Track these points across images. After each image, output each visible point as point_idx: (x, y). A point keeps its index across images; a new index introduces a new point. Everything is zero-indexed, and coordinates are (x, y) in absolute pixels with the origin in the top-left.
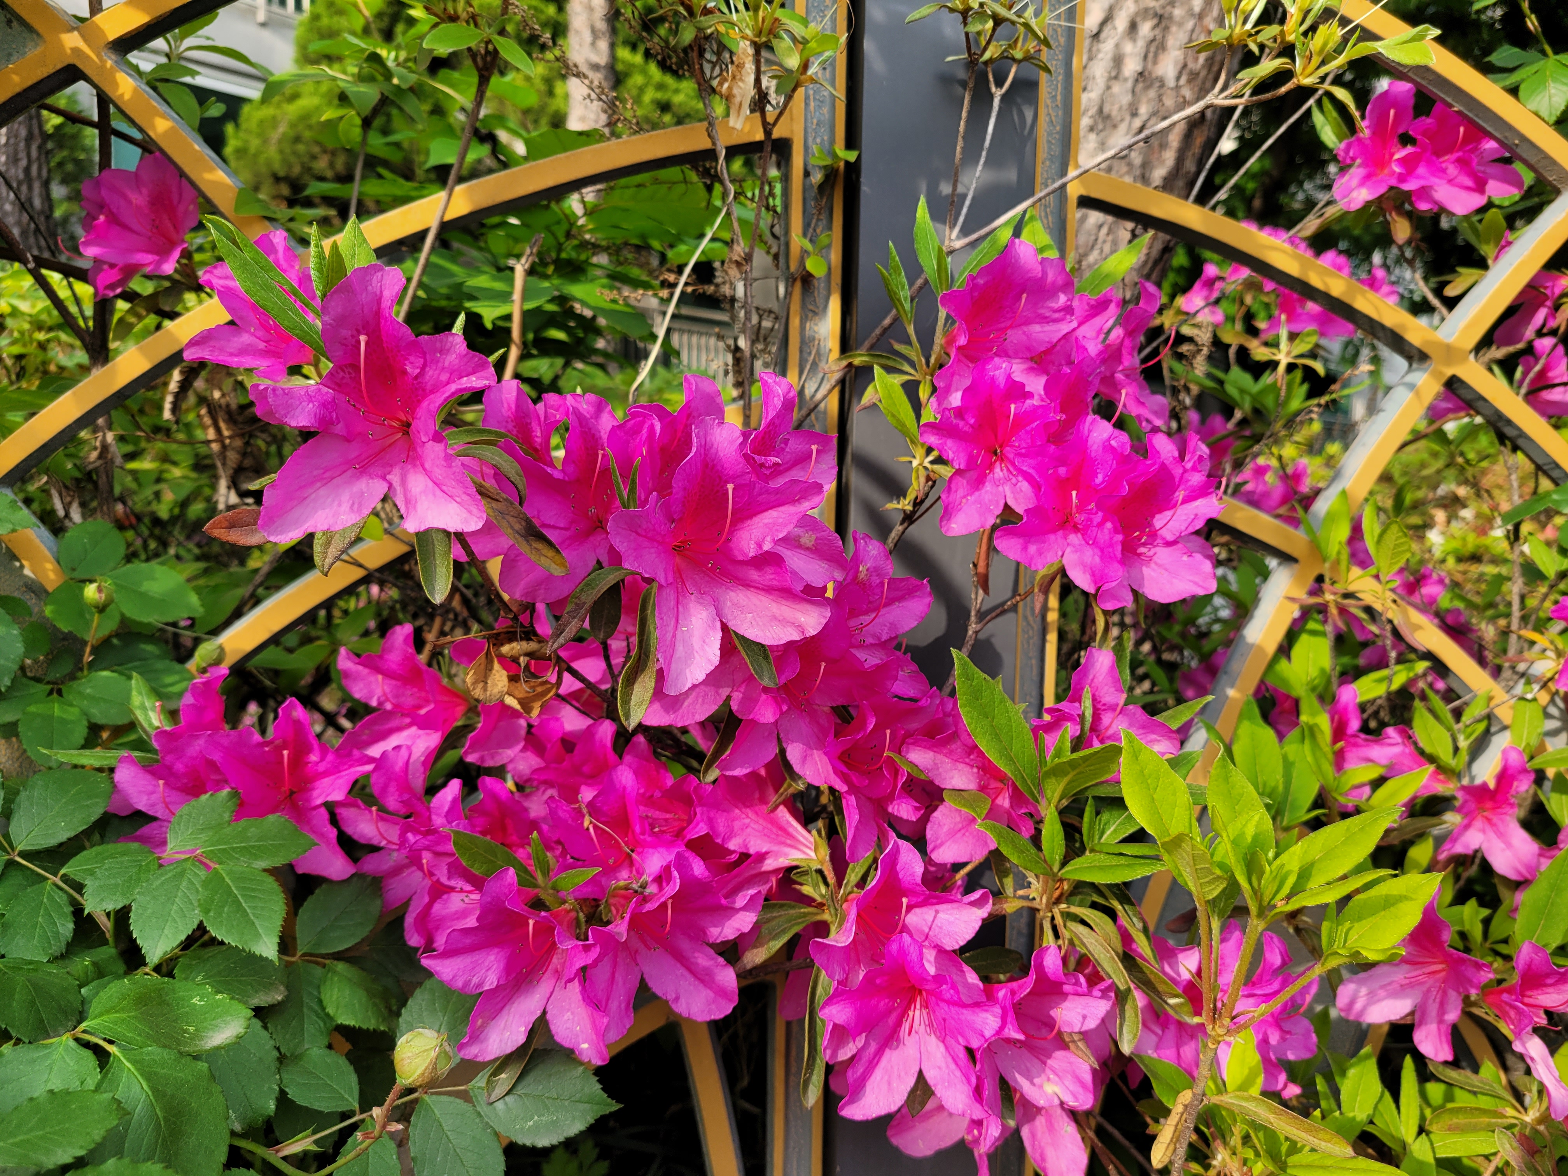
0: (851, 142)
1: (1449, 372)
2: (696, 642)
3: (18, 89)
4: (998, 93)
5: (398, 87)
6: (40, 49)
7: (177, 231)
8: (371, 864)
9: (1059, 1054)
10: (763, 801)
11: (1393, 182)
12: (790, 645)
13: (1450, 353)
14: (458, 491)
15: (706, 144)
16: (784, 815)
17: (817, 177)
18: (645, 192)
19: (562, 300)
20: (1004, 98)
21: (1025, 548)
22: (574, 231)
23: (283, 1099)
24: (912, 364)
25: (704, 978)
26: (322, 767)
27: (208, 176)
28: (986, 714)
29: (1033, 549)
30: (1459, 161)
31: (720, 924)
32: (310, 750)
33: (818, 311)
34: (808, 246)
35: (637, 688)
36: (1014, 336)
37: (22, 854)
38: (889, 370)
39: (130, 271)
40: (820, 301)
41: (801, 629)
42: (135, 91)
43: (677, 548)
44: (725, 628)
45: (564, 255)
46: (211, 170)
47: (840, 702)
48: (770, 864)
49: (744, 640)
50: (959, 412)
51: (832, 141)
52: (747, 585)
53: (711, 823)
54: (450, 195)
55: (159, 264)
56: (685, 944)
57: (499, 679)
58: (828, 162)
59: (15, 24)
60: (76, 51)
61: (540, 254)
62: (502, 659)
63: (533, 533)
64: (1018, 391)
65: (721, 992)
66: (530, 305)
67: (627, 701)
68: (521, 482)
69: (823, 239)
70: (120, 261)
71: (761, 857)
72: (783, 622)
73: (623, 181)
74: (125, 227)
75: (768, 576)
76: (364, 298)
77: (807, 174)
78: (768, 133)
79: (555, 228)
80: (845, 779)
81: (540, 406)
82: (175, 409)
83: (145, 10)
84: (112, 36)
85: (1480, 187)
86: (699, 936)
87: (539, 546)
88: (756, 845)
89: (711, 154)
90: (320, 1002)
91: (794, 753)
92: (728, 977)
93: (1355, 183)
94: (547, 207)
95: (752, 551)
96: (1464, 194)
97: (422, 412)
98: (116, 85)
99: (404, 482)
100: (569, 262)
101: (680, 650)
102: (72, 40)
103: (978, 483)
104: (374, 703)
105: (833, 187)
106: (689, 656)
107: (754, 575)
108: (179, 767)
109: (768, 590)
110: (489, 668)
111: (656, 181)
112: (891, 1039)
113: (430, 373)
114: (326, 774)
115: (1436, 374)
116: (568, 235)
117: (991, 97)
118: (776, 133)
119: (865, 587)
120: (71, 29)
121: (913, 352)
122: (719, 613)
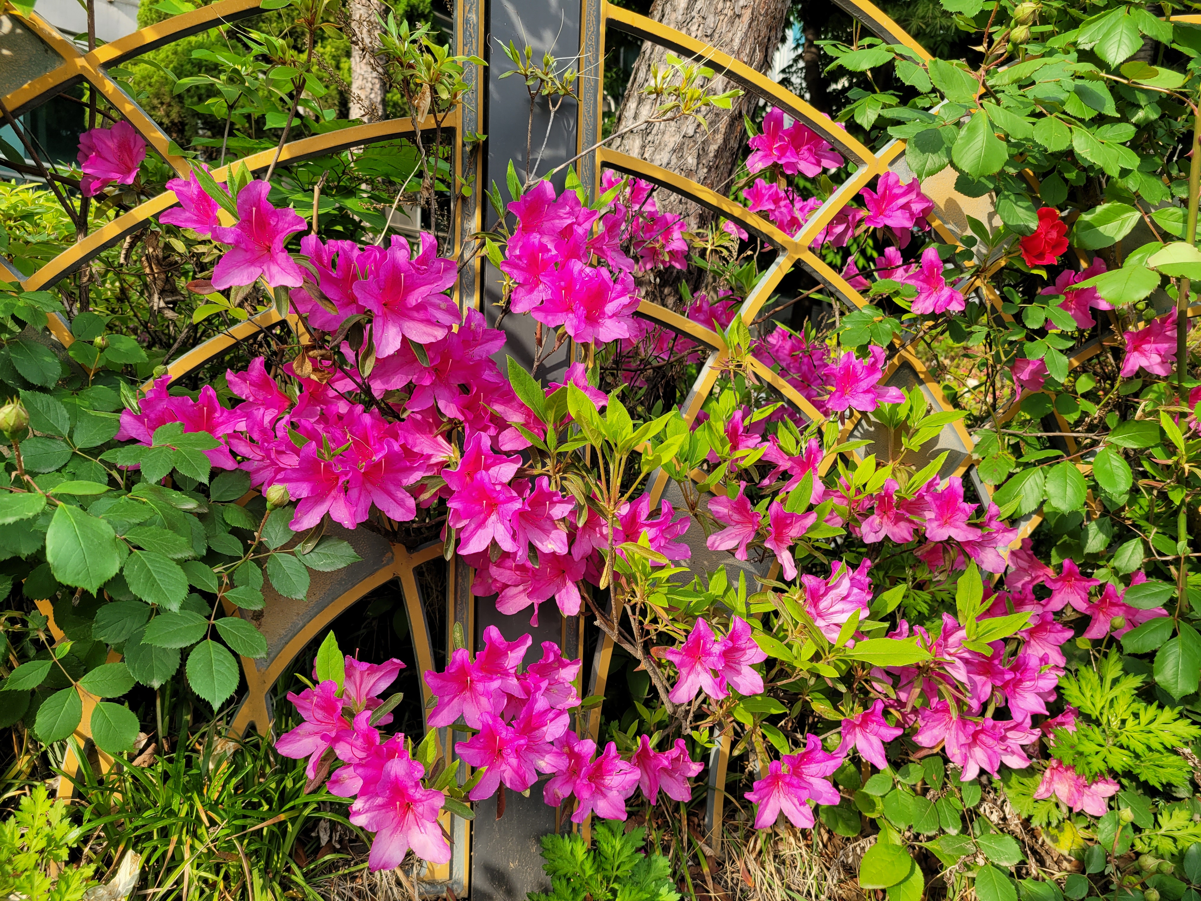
0: (485, 131)
1: (797, 257)
2: (391, 340)
3: (52, 86)
4: (553, 110)
5: (248, 88)
6: (63, 66)
7: (132, 162)
8: (245, 467)
9: (554, 532)
10: (431, 432)
11: (776, 160)
12: (431, 343)
13: (797, 247)
14: (292, 272)
15: (411, 129)
16: (440, 439)
17: (468, 149)
18: (386, 151)
19: (341, 209)
20: (556, 112)
21: (546, 317)
22: (347, 171)
23: (209, 549)
24: (505, 237)
25: (400, 503)
26: (221, 420)
27: (152, 134)
28: (522, 383)
29: (550, 318)
30: (810, 150)
31: (408, 477)
32: (216, 411)
33: (470, 215)
34: (464, 182)
35: (368, 362)
36: (546, 225)
37: (80, 450)
38: (494, 240)
39: (106, 183)
40: (471, 210)
41: (435, 337)
42: (115, 89)
43: (385, 305)
44: (403, 336)
45: (342, 183)
46: (155, 131)
47: (462, 382)
48: (433, 461)
49: (412, 341)
50: (519, 257)
51: (477, 131)
52: (413, 319)
53: (405, 438)
54: (280, 150)
55: (124, 179)
56: (392, 488)
57: (308, 367)
58: (474, 139)
59: (49, 52)
60: (83, 67)
61: (327, 181)
62: (309, 357)
63: (324, 297)
64: (544, 248)
65: (409, 510)
66: (322, 211)
67: (363, 366)
68: (318, 276)
69: (471, 178)
70: (102, 177)
71: (429, 457)
72: (429, 335)
73: (373, 145)
74: (105, 159)
75: (421, 315)
76: (254, 193)
77: (464, 145)
78: (438, 126)
79: (336, 168)
80: (463, 413)
81: (326, 246)
82: (127, 257)
83: (120, 49)
84: (102, 61)
85: (818, 163)
86: (398, 484)
87: (326, 302)
88: (427, 451)
89: (414, 133)
90: (223, 519)
91: (441, 404)
92: (411, 502)
93: (757, 159)
94: (331, 157)
95: (414, 304)
96: (812, 167)
97: (277, 240)
98: (105, 86)
99: (269, 269)
100: (345, 188)
101: (384, 341)
102: (81, 62)
103: (531, 291)
104: (244, 397)
105: (477, 152)
106: (387, 344)
107: (416, 315)
108: (152, 416)
109: (422, 321)
110: (303, 361)
111: (391, 145)
112: (481, 524)
113: (280, 224)
114: (223, 423)
115: (789, 258)
116: (344, 173)
117: (550, 112)
118: (443, 125)
119: (474, 333)
120: (81, 56)
121: (505, 231)
122: (401, 330)
